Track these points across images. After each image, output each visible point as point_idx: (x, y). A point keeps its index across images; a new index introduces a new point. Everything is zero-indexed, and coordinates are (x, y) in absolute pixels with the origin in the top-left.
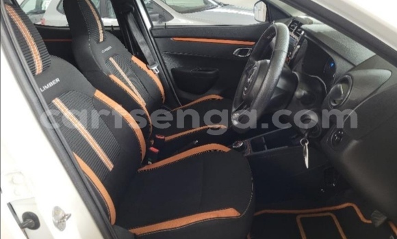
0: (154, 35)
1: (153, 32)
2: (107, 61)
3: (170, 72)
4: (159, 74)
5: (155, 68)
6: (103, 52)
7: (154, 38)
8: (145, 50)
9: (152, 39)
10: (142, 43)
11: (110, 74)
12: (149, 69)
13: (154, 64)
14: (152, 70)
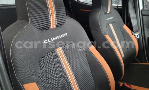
0: (143, 13)
1: (143, 11)
2: (108, 25)
3: (146, 39)
4: (138, 39)
5: (137, 34)
6: (107, 19)
7: (142, 15)
8: (134, 22)
9: (141, 16)
10: (133, 18)
11: (106, 34)
12: (133, 34)
13: (137, 32)
14: (135, 35)
